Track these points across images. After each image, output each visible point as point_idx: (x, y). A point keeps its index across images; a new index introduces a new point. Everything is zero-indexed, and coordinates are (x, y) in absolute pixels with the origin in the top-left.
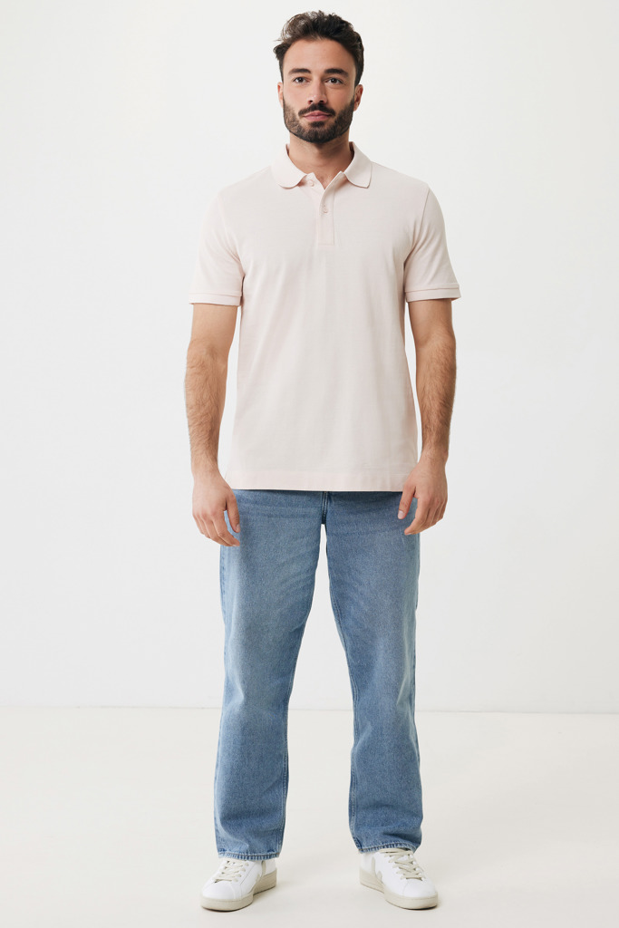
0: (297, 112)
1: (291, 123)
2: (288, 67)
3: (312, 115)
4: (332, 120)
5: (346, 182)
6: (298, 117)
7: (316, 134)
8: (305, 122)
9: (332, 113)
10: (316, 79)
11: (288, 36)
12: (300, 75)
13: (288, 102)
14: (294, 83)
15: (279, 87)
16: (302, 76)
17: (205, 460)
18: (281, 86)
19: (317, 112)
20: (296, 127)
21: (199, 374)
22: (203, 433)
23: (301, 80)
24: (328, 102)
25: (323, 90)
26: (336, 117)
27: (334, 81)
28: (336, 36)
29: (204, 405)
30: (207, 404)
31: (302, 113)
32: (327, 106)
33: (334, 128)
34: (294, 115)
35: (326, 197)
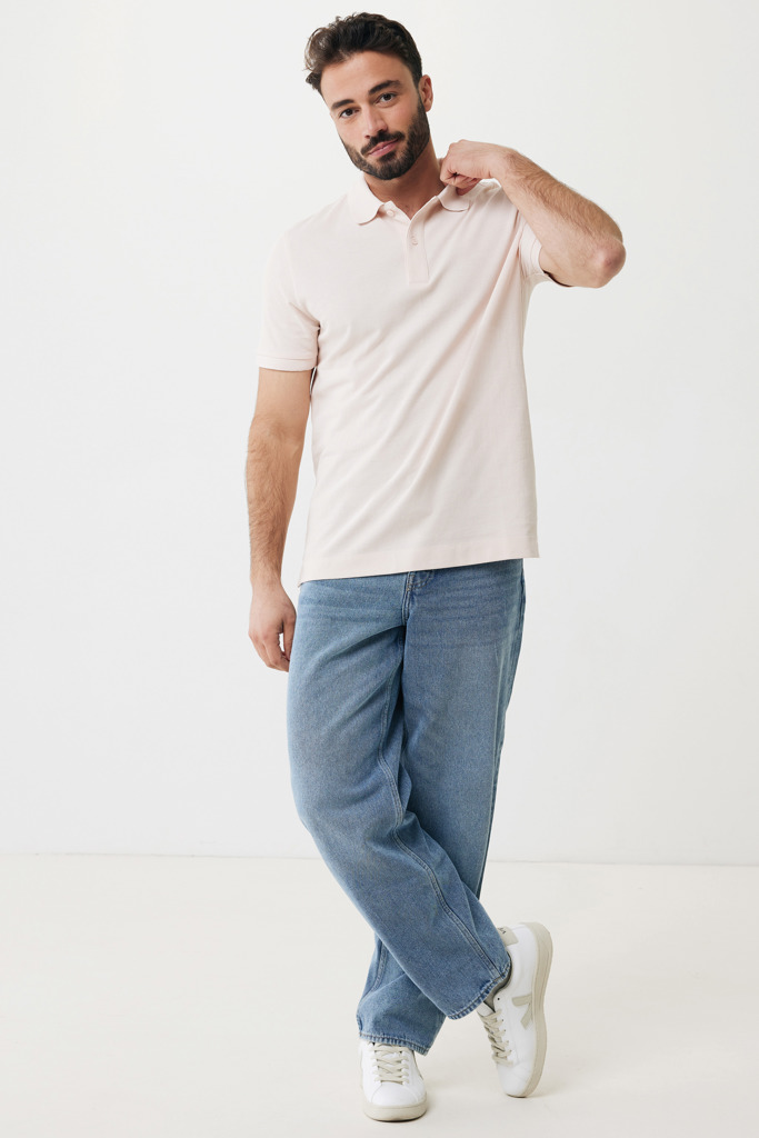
0: (359, 152)
3: (377, 150)
5: (438, 207)
6: (363, 156)
10: (365, 107)
12: (345, 108)
14: (342, 119)
16: (347, 108)
17: (265, 571)
21: (260, 460)
22: (263, 535)
23: (349, 112)
25: (376, 117)
29: (264, 500)
30: (268, 499)
31: (365, 151)
32: (389, 132)
33: (409, 152)
34: (357, 154)
35: (413, 227)
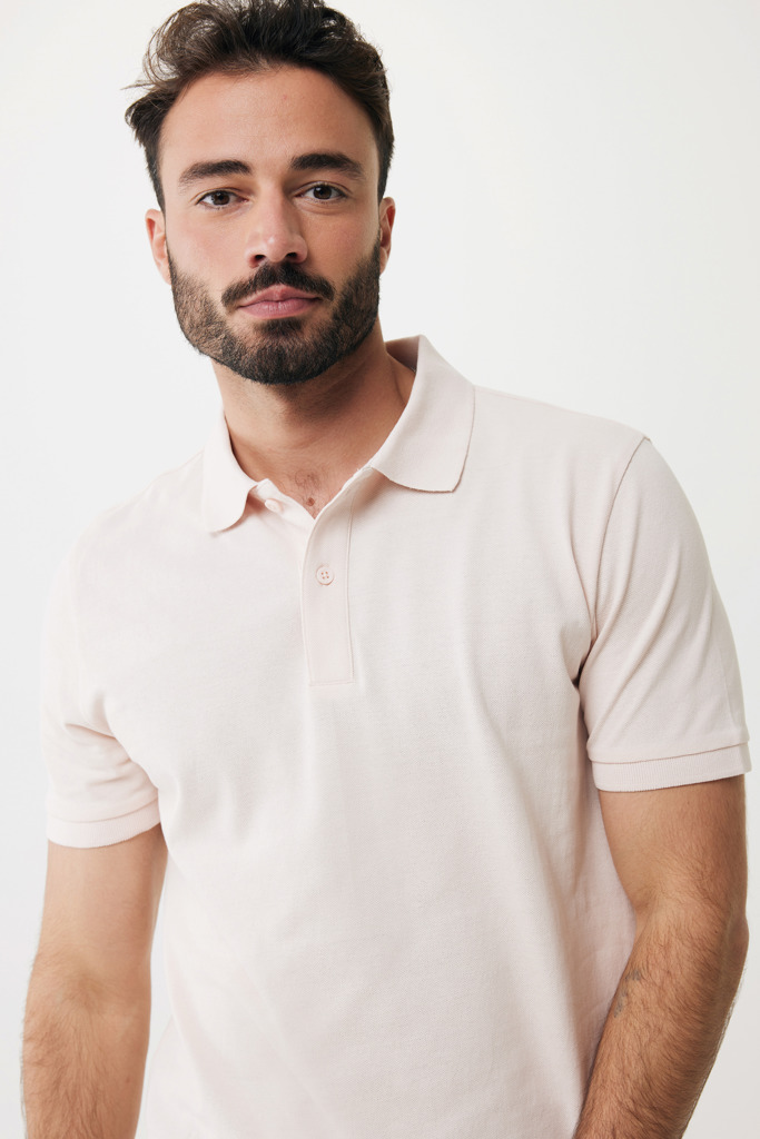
0: (216, 296)
1: (202, 329)
2: (175, 159)
3: (266, 300)
4: (323, 315)
5: (380, 486)
6: (221, 309)
7: (280, 356)
8: (244, 323)
9: (323, 289)
10: (267, 191)
11: (166, 71)
12: (218, 182)
13: (185, 266)
14: (200, 209)
15: (151, 223)
16: (224, 184)
18: (159, 220)
19: (277, 289)
20: (218, 341)
23: (221, 197)
24: (309, 259)
25: (292, 219)
26: (335, 303)
27: (323, 192)
28: (315, 55)
31: (234, 296)
32: (309, 271)
33: (332, 335)
34: (207, 305)
35: (319, 533)
